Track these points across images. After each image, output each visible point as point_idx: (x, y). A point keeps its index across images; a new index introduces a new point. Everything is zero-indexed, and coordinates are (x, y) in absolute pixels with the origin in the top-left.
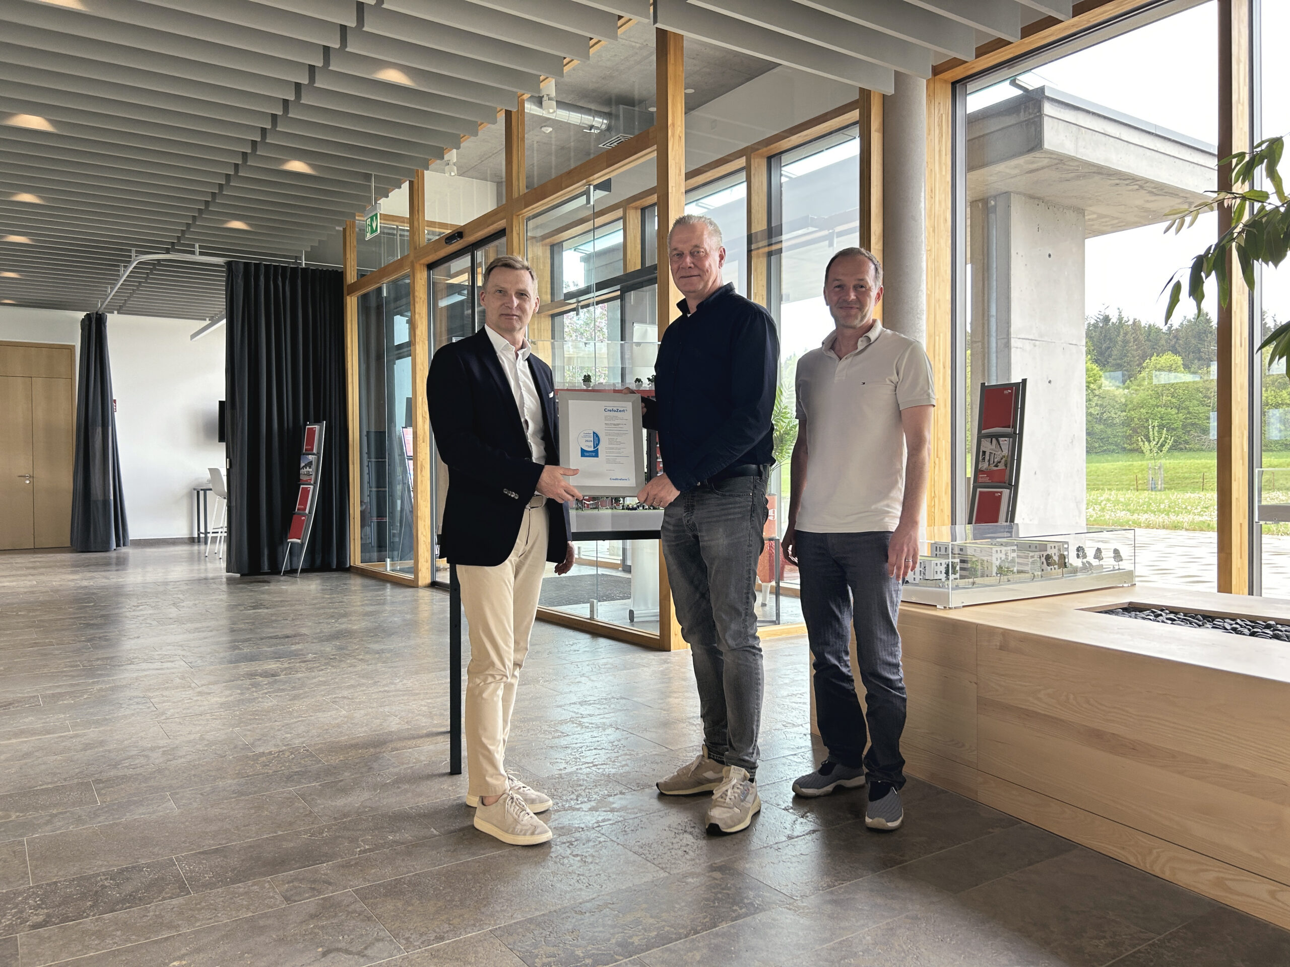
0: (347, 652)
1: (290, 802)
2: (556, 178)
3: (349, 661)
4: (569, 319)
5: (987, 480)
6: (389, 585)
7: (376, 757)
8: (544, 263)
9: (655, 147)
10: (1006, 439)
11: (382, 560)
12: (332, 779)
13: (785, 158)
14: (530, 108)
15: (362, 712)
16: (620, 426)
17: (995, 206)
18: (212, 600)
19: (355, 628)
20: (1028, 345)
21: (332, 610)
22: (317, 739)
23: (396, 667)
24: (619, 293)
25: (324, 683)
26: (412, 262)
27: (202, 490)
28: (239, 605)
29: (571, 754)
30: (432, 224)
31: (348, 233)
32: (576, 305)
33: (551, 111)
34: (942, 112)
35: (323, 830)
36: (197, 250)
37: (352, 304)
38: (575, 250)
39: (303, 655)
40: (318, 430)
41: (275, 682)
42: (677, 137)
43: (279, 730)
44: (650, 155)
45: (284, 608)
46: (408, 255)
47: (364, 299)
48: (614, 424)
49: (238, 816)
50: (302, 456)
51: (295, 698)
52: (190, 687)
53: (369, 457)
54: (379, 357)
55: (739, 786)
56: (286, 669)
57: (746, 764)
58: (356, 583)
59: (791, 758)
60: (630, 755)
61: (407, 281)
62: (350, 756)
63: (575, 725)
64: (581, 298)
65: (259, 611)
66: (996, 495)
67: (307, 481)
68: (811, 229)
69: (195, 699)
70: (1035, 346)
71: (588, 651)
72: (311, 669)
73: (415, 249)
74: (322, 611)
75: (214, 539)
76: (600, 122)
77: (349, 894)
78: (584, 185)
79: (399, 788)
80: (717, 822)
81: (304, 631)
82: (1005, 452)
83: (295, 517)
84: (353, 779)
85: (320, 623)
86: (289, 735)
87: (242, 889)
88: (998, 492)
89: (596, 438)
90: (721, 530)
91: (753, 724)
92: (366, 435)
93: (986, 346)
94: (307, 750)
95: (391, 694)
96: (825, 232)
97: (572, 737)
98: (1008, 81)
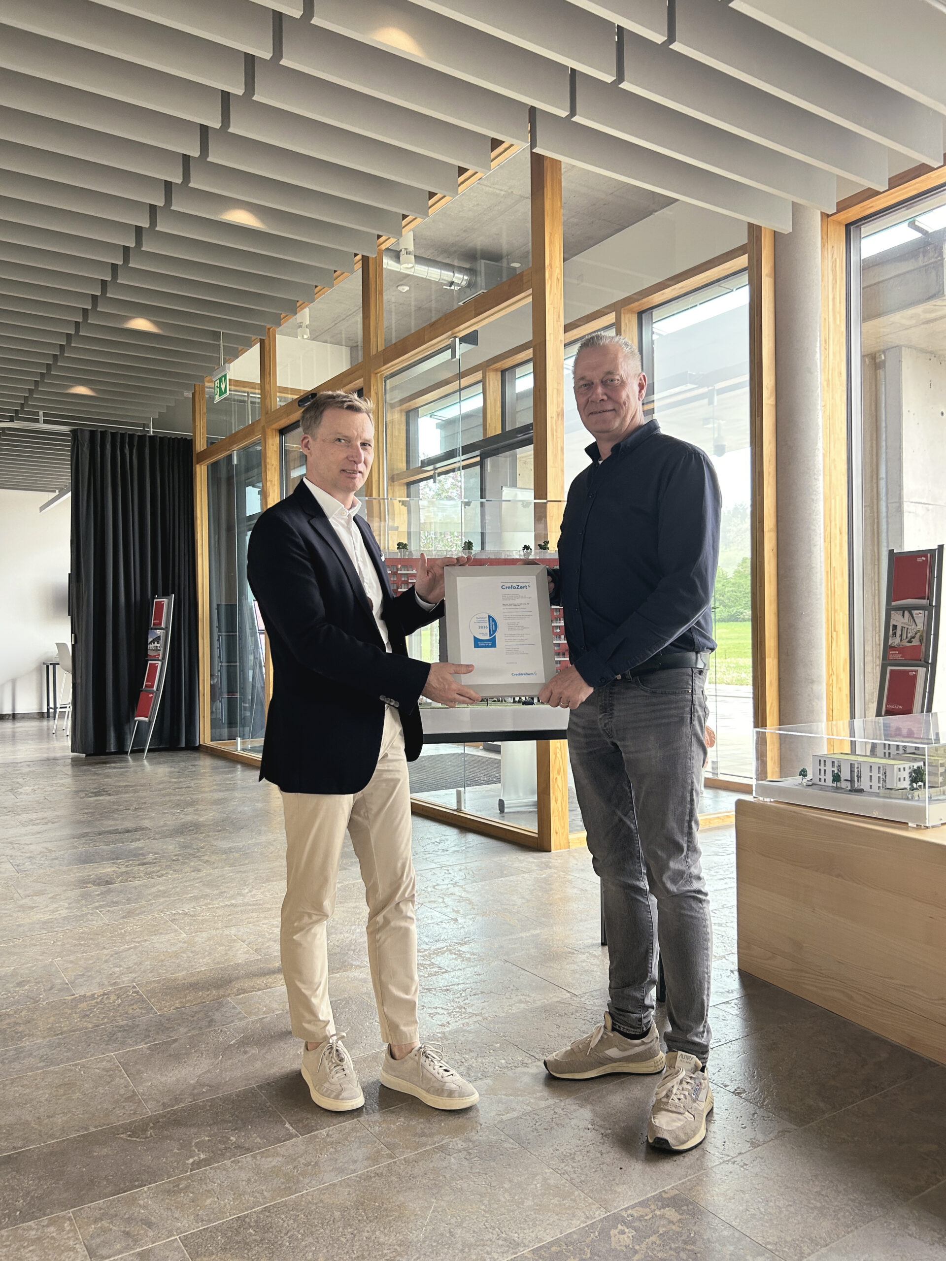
0: (192, 852)
1: (110, 1076)
2: (417, 332)
3: (192, 864)
4: (427, 489)
5: (899, 657)
6: (239, 766)
7: (219, 1004)
8: (399, 430)
9: (530, 291)
10: (921, 612)
11: (232, 737)
12: (162, 1038)
13: (656, 314)
14: (388, 263)
15: (204, 935)
16: (522, 606)
17: (884, 361)
18: (52, 786)
19: (201, 820)
20: (920, 509)
21: (178, 798)
22: (150, 975)
23: (245, 872)
24: (478, 459)
25: (163, 894)
26: (263, 428)
27: (51, 664)
28: (81, 791)
29: (454, 1001)
30: (284, 390)
31: (197, 399)
32: (433, 472)
33: (408, 267)
34: (835, 256)
35: (148, 1125)
36: (41, 418)
37: (201, 472)
38: (431, 417)
39: (143, 855)
40: (167, 603)
41: (109, 891)
42: (555, 280)
43: (106, 961)
44: (524, 301)
45: (127, 795)
46: (259, 420)
47: (214, 469)
48: (515, 605)
49: (43, 1099)
50: (150, 631)
51: (130, 914)
52: (12, 898)
53: (220, 631)
54: (230, 529)
55: (689, 1080)
56: (122, 873)
57: (696, 1048)
58: (205, 763)
59: (723, 1007)
60: (526, 1002)
61: (259, 448)
62: (188, 1001)
63: (454, 956)
64: (438, 465)
65: (101, 798)
66: (911, 674)
67: (155, 656)
68: (690, 386)
69: (15, 915)
70: (928, 510)
71: (457, 851)
72: (149, 875)
73: (267, 413)
74: (167, 798)
75: (62, 715)
76: (460, 279)
77: (175, 1245)
78: (449, 337)
79: (245, 1052)
80: (666, 1136)
81: (146, 823)
82: (920, 626)
83: (142, 695)
84: (190, 1038)
85: (164, 813)
86: (117, 969)
87: (34, 1232)
88: (912, 671)
89: (493, 623)
90: (652, 738)
91: (702, 994)
92: (215, 608)
93: (875, 510)
94: (137, 992)
95: (239, 909)
96: (705, 390)
97: (452, 974)
98: (907, 223)
